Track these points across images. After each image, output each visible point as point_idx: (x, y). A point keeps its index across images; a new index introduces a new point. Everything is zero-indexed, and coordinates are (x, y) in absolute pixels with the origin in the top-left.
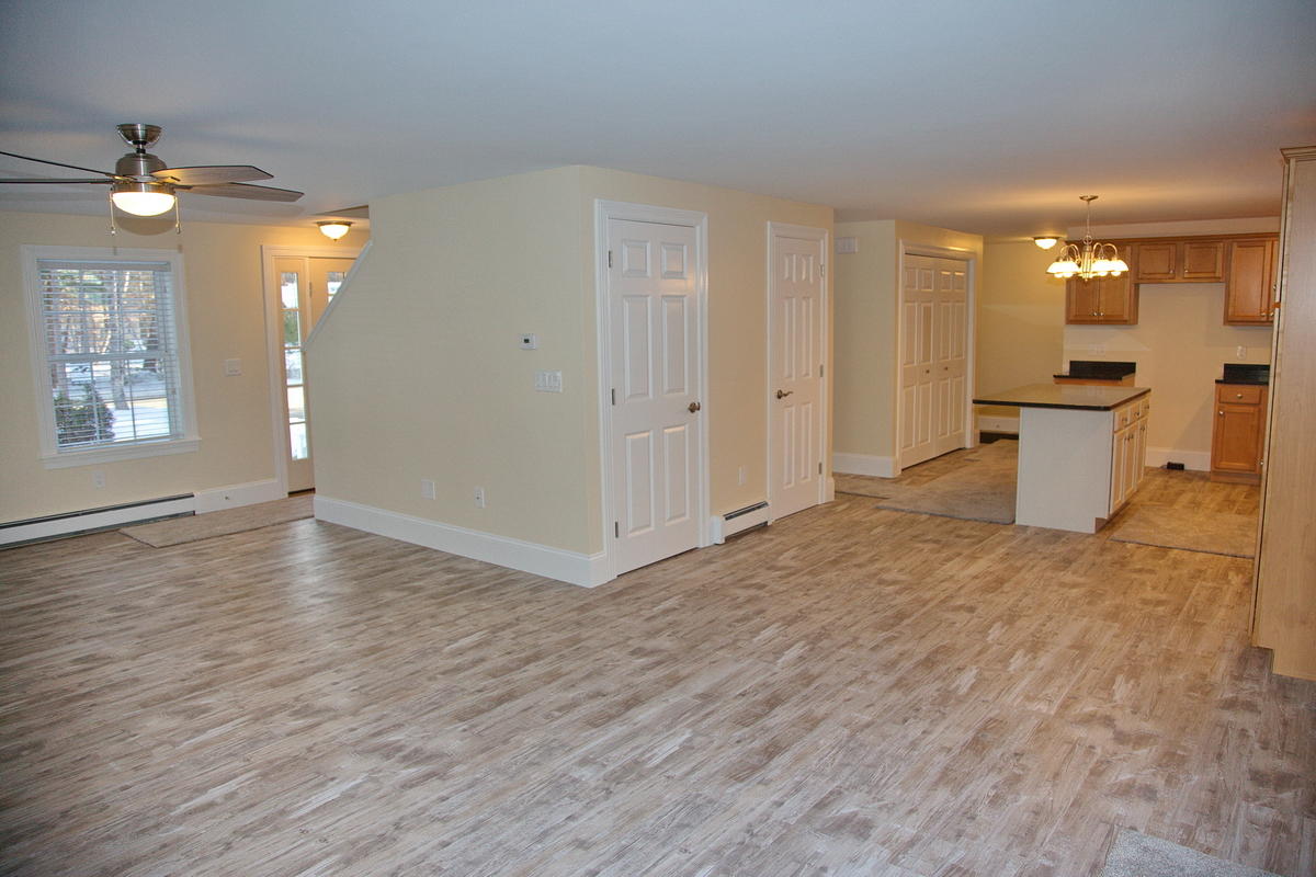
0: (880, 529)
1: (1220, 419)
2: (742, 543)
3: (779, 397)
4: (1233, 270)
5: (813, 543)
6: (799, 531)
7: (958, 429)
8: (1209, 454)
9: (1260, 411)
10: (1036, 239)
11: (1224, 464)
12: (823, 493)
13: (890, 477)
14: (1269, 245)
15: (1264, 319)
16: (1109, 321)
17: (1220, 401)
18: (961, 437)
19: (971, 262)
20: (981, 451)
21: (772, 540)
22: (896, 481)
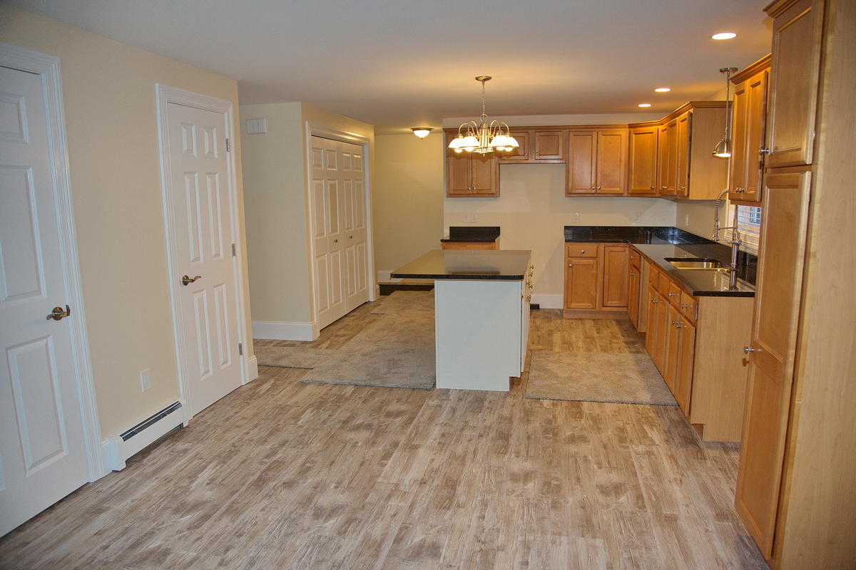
0: (307, 416)
1: (570, 269)
2: (149, 463)
3: (185, 283)
4: (571, 153)
5: (234, 450)
6: (219, 430)
7: (362, 286)
8: (562, 296)
9: (597, 262)
10: (414, 130)
11: (573, 305)
12: (247, 369)
13: (311, 339)
14: (595, 134)
15: (594, 191)
16: (480, 194)
17: (569, 255)
18: (366, 293)
19: (365, 147)
20: (383, 304)
21: (185, 451)
22: (316, 344)
